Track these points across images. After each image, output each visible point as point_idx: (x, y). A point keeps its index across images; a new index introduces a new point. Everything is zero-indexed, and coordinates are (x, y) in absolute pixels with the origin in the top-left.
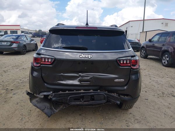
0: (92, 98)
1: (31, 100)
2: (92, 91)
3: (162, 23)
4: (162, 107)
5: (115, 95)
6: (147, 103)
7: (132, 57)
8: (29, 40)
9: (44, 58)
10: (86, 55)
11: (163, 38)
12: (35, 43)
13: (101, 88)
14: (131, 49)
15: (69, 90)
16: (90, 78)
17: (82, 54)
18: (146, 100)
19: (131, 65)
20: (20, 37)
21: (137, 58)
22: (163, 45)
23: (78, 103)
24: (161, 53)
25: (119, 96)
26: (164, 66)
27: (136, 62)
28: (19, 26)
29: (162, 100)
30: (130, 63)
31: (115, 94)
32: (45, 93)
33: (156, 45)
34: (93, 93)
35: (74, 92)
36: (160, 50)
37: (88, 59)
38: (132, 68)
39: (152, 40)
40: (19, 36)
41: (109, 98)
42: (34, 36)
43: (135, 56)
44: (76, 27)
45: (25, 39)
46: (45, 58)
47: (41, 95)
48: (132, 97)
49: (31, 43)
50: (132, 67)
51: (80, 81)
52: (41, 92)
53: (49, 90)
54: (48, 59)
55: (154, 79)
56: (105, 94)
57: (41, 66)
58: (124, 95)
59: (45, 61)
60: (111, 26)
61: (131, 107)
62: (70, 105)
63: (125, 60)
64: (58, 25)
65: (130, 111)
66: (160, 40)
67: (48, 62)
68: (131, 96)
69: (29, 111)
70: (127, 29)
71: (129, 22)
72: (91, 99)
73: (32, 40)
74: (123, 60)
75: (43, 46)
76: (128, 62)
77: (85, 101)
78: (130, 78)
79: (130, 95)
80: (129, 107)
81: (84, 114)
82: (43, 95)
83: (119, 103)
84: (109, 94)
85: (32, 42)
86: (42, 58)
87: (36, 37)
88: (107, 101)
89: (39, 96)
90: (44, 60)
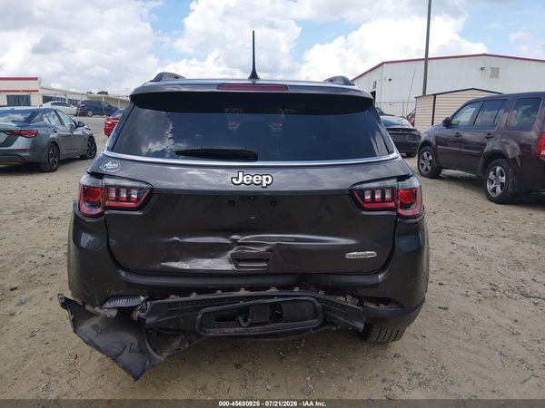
0: (276, 313)
1: (75, 324)
2: (273, 290)
3: (482, 69)
4: (493, 332)
5: (348, 301)
6: (444, 321)
7: (398, 181)
8: (67, 124)
9: (114, 189)
10: (253, 176)
11: (489, 113)
12: (88, 133)
13: (304, 280)
14: (396, 154)
15: (200, 291)
16: (268, 250)
17: (241, 174)
18: (444, 312)
19: (396, 205)
20: (39, 116)
21: (415, 182)
22: (489, 137)
23: (231, 331)
24: (481, 159)
25: (361, 304)
26: (491, 199)
27: (412, 195)
28: (36, 79)
29: (491, 309)
30: (392, 200)
31: (349, 298)
32: (122, 303)
33: (466, 136)
34: (278, 296)
35: (214, 297)
36: (478, 152)
37: (259, 188)
38: (399, 215)
39: (454, 121)
40: (34, 113)
41: (329, 313)
42: (83, 113)
43: (407, 177)
44: (220, 86)
45: (54, 121)
46: (118, 189)
47: (110, 310)
48: (402, 307)
49: (75, 133)
50: (401, 211)
51: (235, 260)
52: (107, 300)
53: (133, 291)
54: (129, 189)
55: (465, 243)
56: (317, 299)
57: (106, 212)
58: (378, 301)
59: (118, 199)
60: (331, 80)
61: (397, 336)
62: (202, 336)
63: (376, 192)
64: (160, 77)
65: (396, 346)
66: (478, 120)
67: (129, 199)
68: (397, 303)
69: (72, 360)
70: (375, 87)
71: (380, 65)
72: (270, 318)
73: (78, 125)
74: (373, 191)
75: (112, 149)
76: (388, 196)
77: (252, 325)
78: (394, 245)
79: (394, 300)
80: (393, 336)
81: (251, 363)
82: (114, 308)
83: (361, 326)
84: (328, 297)
85: (78, 132)
86: (108, 187)
87: (90, 113)
88: (325, 320)
89: (102, 311)
90: (113, 195)
